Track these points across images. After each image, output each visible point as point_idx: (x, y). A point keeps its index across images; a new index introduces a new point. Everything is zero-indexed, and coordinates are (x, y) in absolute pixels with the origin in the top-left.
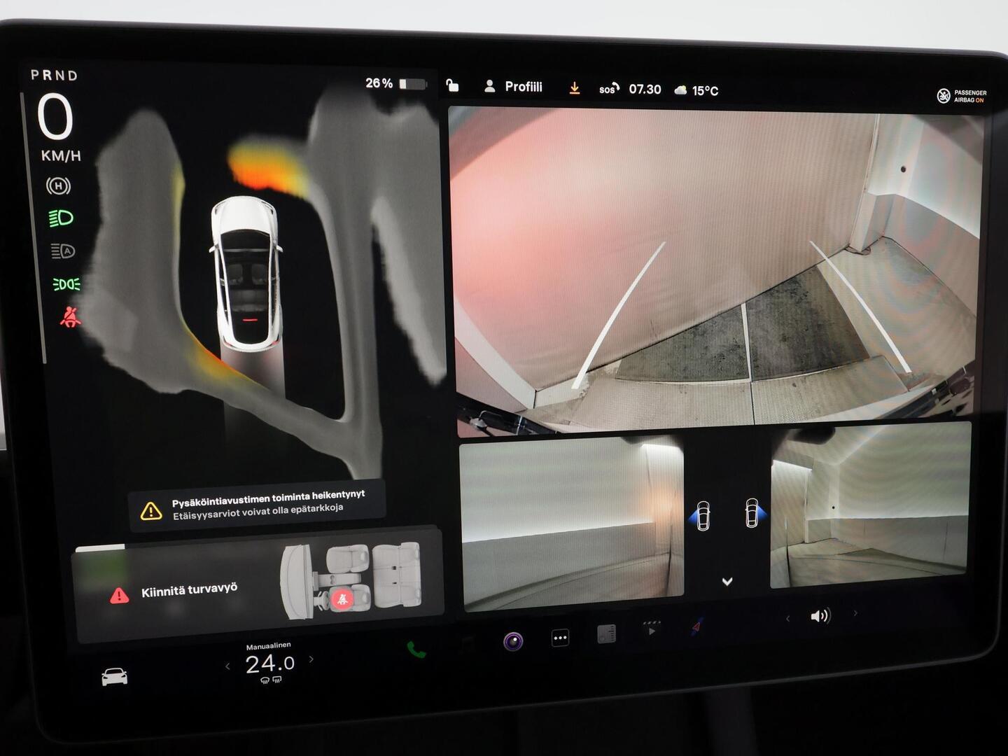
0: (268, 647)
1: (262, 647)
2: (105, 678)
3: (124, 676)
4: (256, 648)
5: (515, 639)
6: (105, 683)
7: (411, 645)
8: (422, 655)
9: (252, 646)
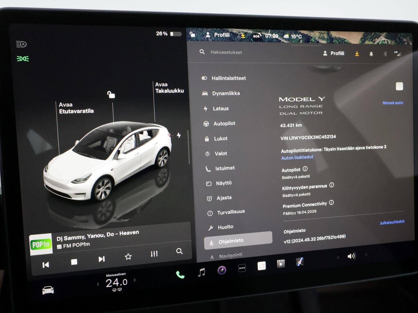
0: (116, 275)
1: (113, 275)
2: (44, 291)
3: (52, 290)
4: (110, 276)
6: (44, 293)
7: (178, 273)
8: (182, 277)
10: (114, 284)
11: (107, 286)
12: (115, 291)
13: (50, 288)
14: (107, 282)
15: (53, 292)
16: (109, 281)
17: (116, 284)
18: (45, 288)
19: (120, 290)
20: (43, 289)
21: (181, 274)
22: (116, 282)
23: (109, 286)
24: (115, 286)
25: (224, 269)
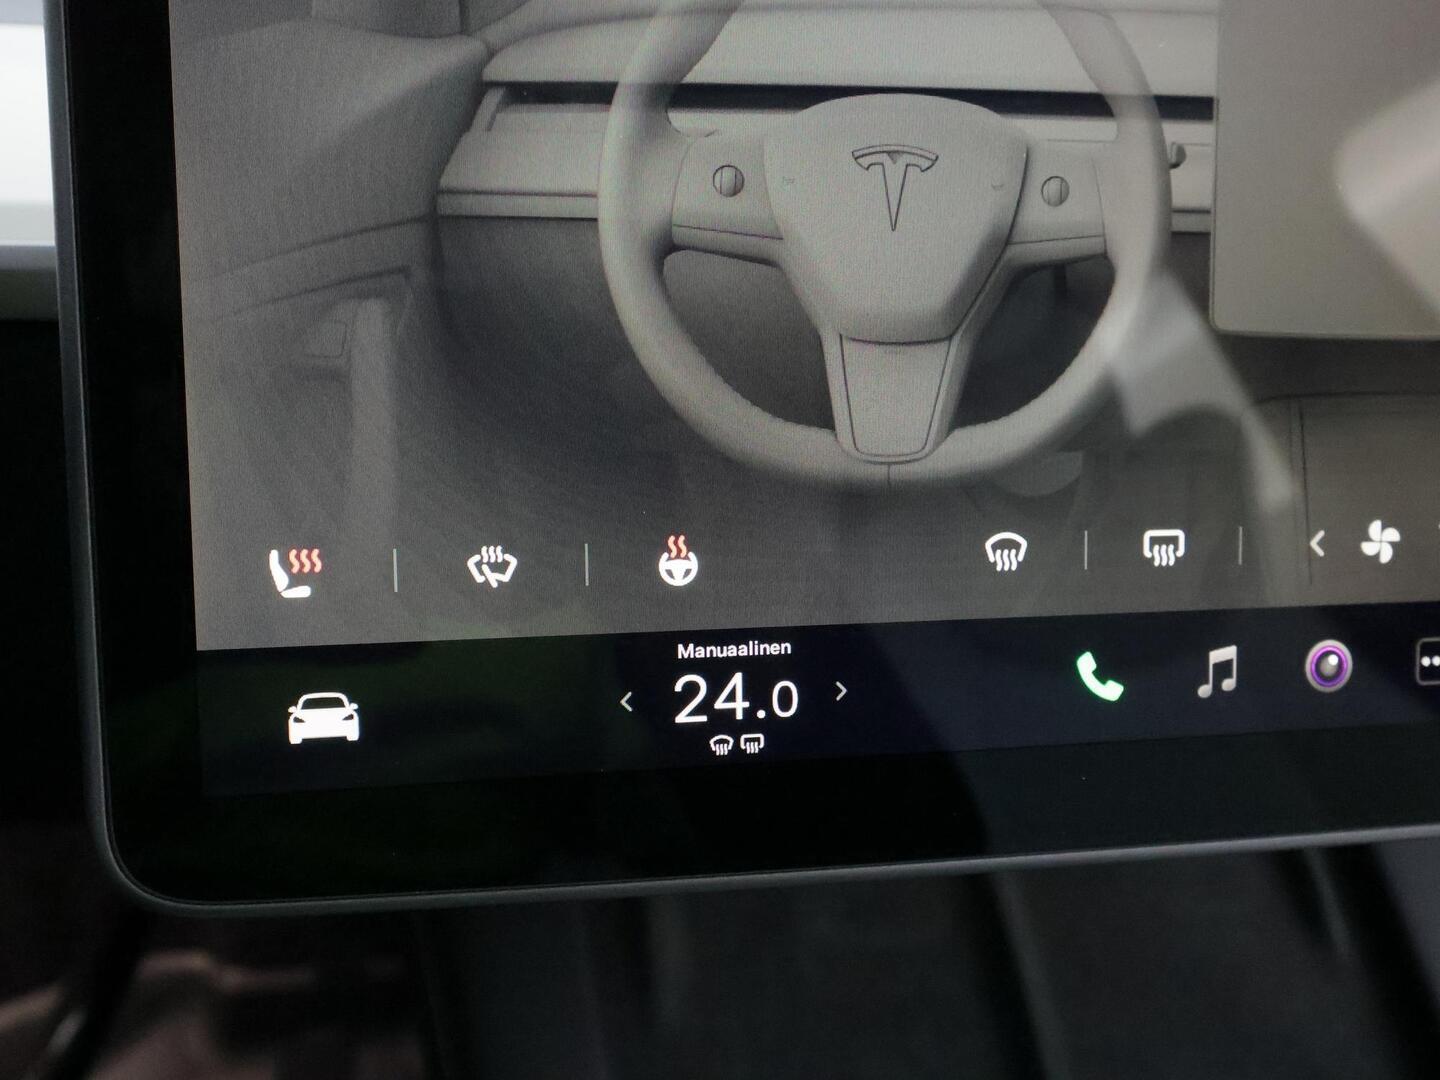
0: (731, 651)
1: (717, 652)
2: (297, 720)
3: (350, 717)
4: (701, 653)
5: (1333, 660)
6: (297, 734)
7: (1086, 664)
8: (1111, 691)
9: (691, 646)
10: (720, 704)
11: (682, 718)
12: (722, 750)
13: (338, 703)
14: (678, 687)
15: (352, 731)
16: (691, 689)
17: (733, 711)
18: (309, 705)
19: (752, 749)
20: (296, 711)
21: (1102, 675)
22: (731, 697)
23: (692, 714)
24: (724, 722)
25: (1340, 660)
